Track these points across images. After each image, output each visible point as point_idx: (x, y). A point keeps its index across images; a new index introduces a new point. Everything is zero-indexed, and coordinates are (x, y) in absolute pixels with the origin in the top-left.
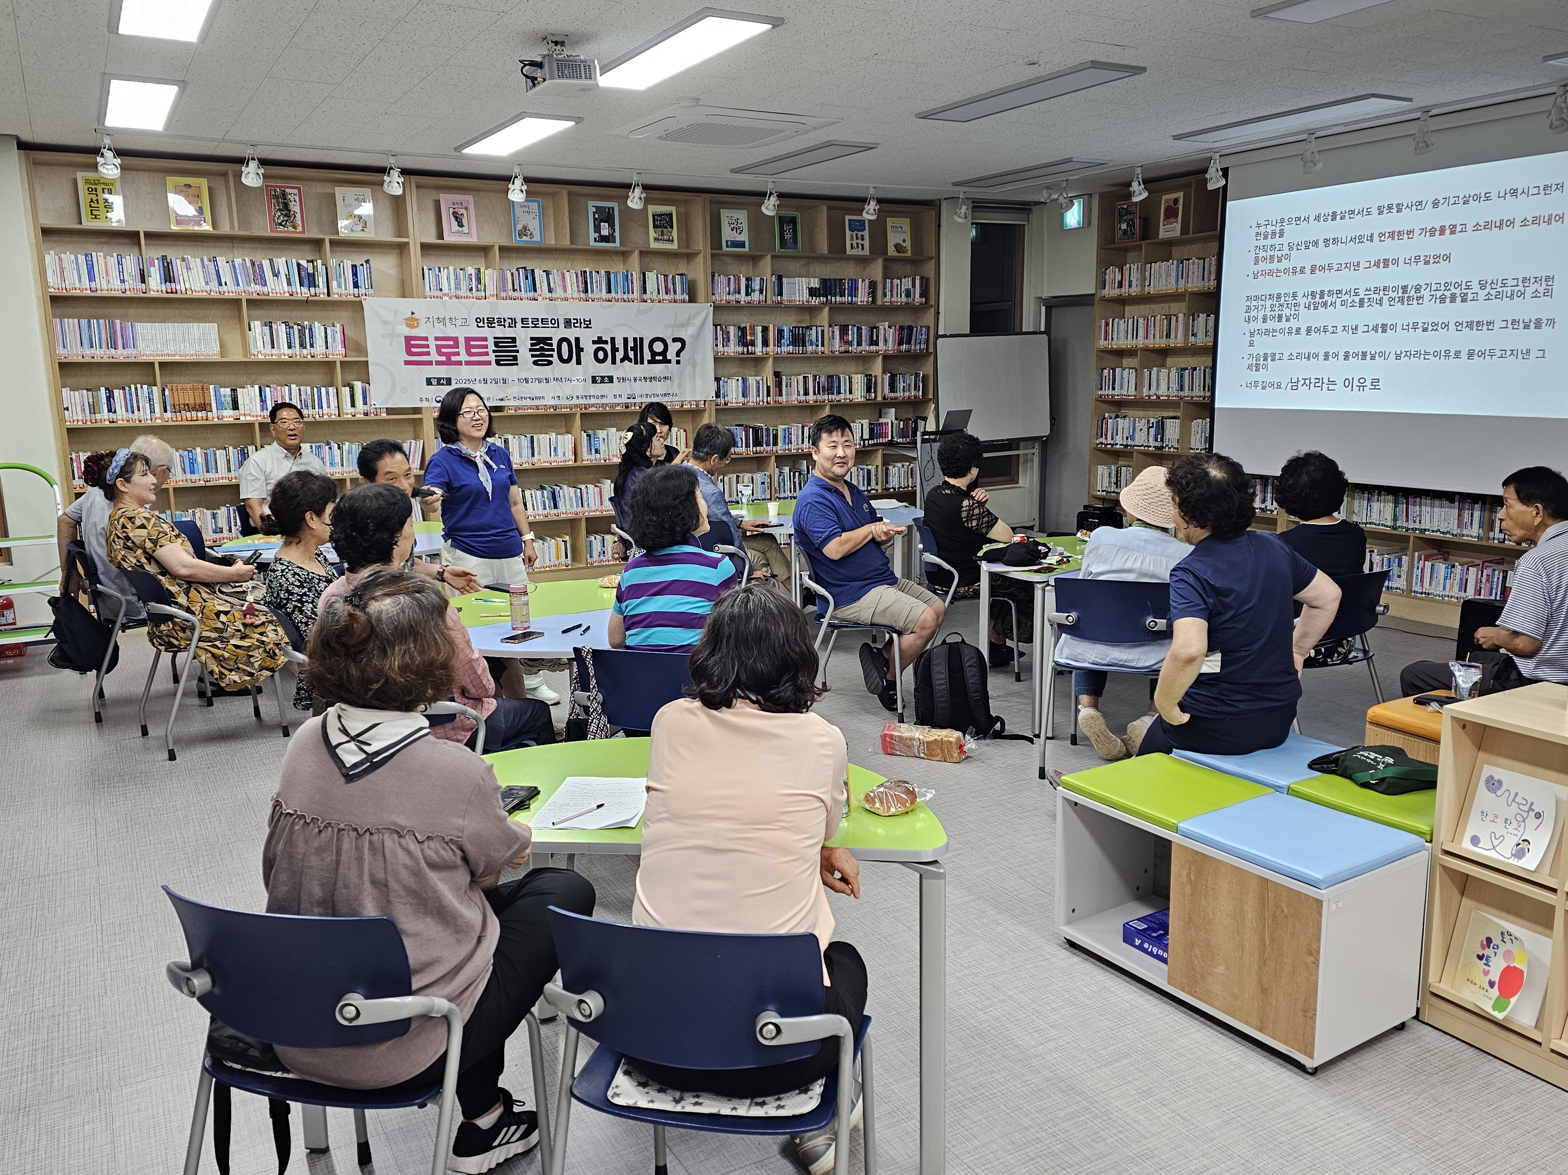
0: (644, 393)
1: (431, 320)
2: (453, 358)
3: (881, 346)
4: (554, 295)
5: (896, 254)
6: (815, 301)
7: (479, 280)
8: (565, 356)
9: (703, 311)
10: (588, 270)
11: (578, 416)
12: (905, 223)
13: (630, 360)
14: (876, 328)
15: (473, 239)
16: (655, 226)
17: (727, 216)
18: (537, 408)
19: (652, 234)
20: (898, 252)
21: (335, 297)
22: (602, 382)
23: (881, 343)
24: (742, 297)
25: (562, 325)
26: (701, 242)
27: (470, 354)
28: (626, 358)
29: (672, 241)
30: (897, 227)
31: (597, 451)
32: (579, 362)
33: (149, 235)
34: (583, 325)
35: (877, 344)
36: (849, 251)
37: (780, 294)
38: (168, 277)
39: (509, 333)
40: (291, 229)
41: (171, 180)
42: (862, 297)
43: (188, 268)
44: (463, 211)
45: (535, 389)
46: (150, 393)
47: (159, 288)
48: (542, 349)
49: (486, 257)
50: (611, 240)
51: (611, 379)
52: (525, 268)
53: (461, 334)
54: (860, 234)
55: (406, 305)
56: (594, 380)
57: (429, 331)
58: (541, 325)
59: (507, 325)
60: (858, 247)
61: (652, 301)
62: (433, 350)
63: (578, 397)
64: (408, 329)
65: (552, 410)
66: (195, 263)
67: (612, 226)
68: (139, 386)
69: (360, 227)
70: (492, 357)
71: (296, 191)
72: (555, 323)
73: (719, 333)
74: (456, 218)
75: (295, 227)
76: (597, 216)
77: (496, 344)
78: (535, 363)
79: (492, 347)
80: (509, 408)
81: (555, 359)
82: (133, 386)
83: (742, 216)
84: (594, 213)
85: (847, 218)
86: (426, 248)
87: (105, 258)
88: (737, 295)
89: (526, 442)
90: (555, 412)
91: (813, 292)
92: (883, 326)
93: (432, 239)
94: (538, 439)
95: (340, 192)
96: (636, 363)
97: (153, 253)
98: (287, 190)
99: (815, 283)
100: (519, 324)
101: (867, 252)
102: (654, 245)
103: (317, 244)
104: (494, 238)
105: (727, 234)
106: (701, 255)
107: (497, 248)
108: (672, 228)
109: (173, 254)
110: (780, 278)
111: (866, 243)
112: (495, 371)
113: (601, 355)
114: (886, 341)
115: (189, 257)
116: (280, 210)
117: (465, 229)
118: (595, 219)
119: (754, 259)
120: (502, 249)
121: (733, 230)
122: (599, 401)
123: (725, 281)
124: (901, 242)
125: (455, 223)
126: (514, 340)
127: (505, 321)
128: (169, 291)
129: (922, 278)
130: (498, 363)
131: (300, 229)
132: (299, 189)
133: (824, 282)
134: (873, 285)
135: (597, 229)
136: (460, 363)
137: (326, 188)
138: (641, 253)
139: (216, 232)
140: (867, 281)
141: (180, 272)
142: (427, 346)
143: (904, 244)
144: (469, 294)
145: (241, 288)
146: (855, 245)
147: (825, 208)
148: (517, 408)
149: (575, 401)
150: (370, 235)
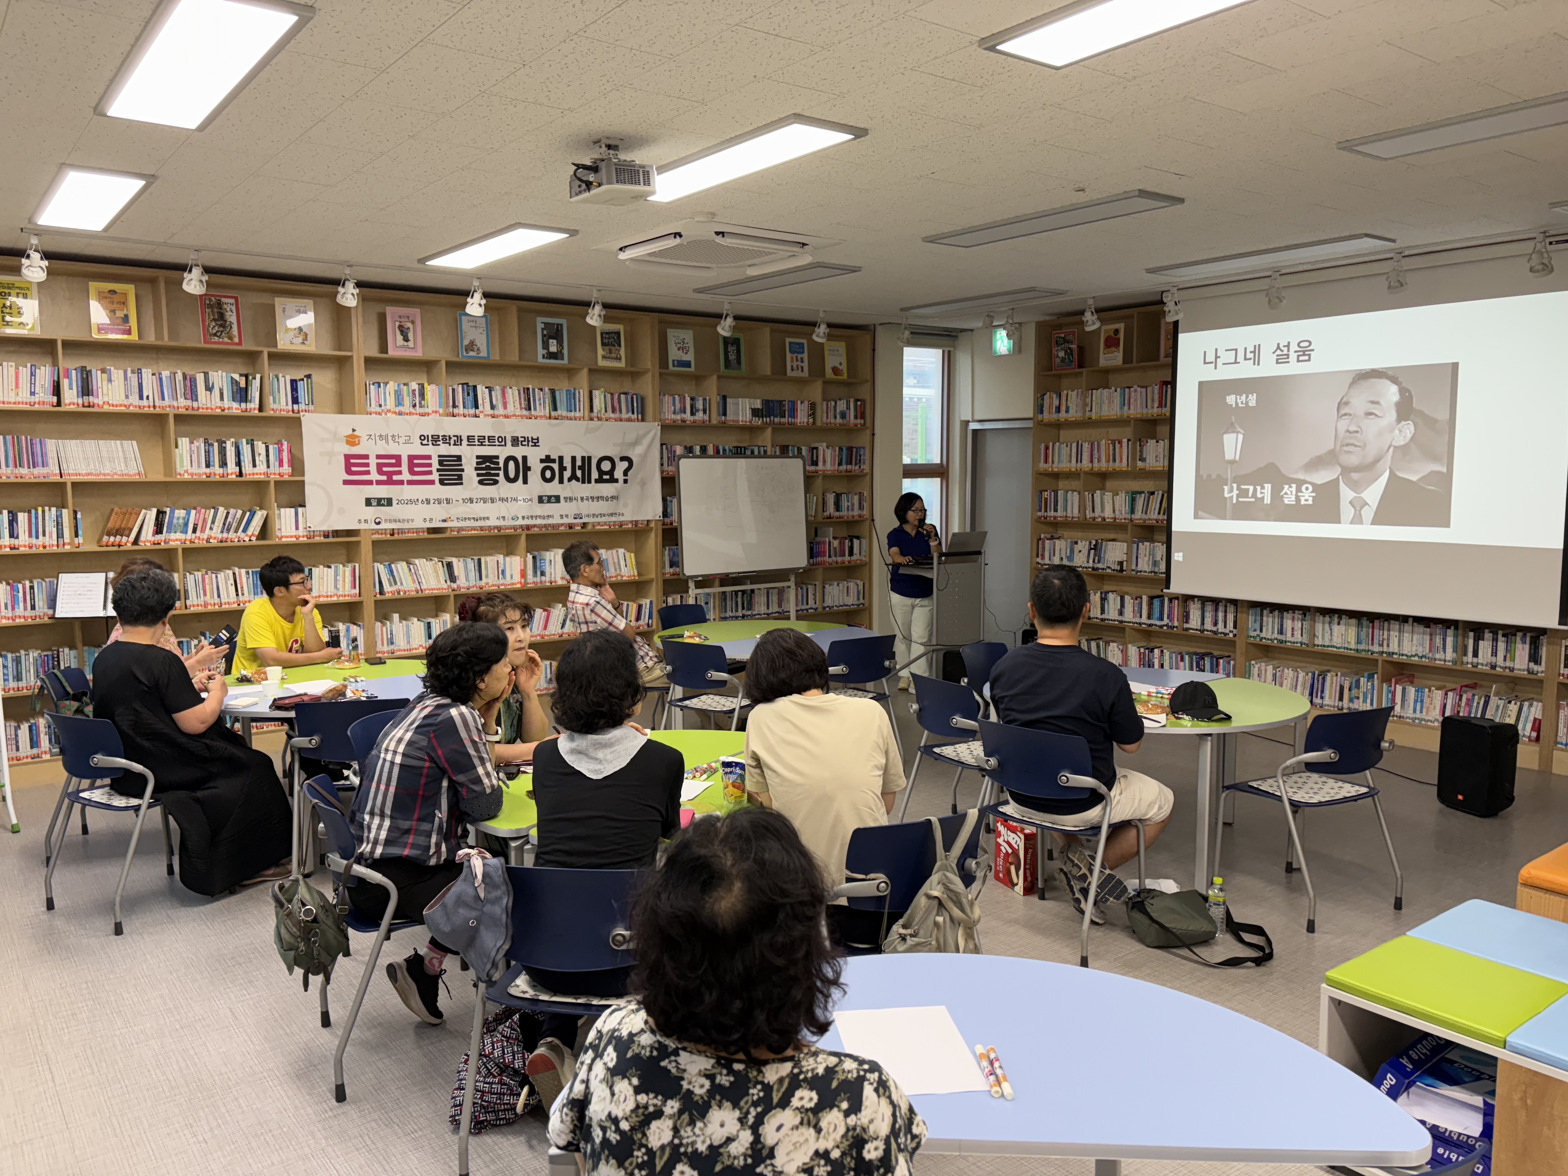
0: (591, 513)
1: (373, 437)
2: (395, 478)
3: (820, 466)
4: (496, 412)
5: (833, 377)
6: (758, 422)
7: (422, 395)
8: (512, 474)
9: (652, 431)
10: (530, 387)
11: (523, 538)
12: (841, 346)
13: (577, 480)
14: (817, 448)
15: (418, 354)
16: (603, 344)
17: (674, 336)
18: (482, 528)
19: (600, 351)
20: (835, 375)
21: (269, 413)
22: (549, 502)
23: (820, 463)
24: (688, 416)
25: (509, 443)
26: (648, 360)
27: (412, 472)
28: (573, 477)
29: (620, 359)
30: (833, 350)
31: (543, 574)
32: (525, 482)
33: (67, 344)
34: (530, 444)
35: (817, 465)
36: (789, 373)
37: (725, 414)
38: (86, 389)
39: (454, 450)
40: (226, 340)
41: (94, 286)
42: (802, 417)
43: (110, 380)
44: (409, 325)
45: (479, 509)
46: (59, 517)
47: (75, 401)
48: (488, 468)
49: (429, 372)
50: (559, 355)
51: (557, 499)
52: (467, 384)
53: (405, 452)
54: (800, 356)
55: (345, 423)
56: (541, 500)
57: (371, 448)
58: (487, 443)
59: (452, 442)
60: (798, 369)
61: (599, 419)
62: (373, 468)
63: (523, 518)
64: (348, 446)
65: (496, 531)
66: (117, 375)
67: (560, 343)
68: (47, 508)
69: (300, 340)
70: (435, 476)
71: (232, 301)
72: (502, 441)
73: (665, 452)
74: (402, 332)
75: (230, 338)
76: (545, 332)
77: (441, 463)
78: (481, 482)
79: (436, 465)
80: (452, 529)
81: (501, 478)
82: (40, 509)
83: (687, 336)
84: (543, 329)
85: (788, 340)
86: (369, 362)
87: (17, 368)
88: (683, 415)
89: (471, 565)
90: (499, 534)
91: (755, 412)
92: (822, 447)
93: (374, 352)
94: (486, 562)
95: (279, 302)
96: (583, 482)
97: (70, 364)
98: (224, 300)
99: (758, 404)
100: (465, 442)
101: (806, 374)
102: (602, 363)
103: (252, 357)
104: (440, 352)
105: (674, 354)
106: (650, 374)
107: (443, 364)
108: (620, 345)
109: (93, 365)
110: (724, 398)
111: (806, 365)
112: (438, 491)
113: (548, 474)
114: (824, 461)
115: (112, 368)
116: (214, 320)
117: (411, 344)
118: (544, 336)
119: (698, 379)
120: (449, 364)
121: (679, 349)
122: (543, 522)
123: (671, 401)
124: (838, 365)
125: (400, 338)
126: (459, 458)
127: (450, 438)
128: (86, 404)
129: (857, 400)
130: (442, 482)
131: (236, 340)
132: (236, 299)
133: (766, 403)
134: (813, 406)
135: (546, 346)
136: (401, 483)
137: (264, 299)
138: (591, 371)
139: (141, 342)
140: (806, 402)
141: (100, 385)
142: (367, 465)
143: (840, 367)
144: (412, 410)
145: (167, 402)
146: (795, 366)
147: (768, 329)
148: (460, 529)
149: (521, 522)
150: (311, 347)
